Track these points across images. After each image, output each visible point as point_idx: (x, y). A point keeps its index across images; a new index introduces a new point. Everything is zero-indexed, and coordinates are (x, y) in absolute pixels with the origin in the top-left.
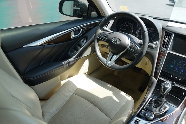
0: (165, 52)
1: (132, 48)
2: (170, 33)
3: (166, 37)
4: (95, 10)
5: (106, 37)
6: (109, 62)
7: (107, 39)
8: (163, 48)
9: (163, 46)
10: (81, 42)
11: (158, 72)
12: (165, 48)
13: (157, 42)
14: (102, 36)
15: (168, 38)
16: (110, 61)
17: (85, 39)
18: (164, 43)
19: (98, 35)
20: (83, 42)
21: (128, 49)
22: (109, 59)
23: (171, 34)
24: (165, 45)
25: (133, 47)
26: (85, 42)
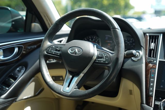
0: (155, 62)
1: (101, 58)
2: (156, 36)
3: (152, 42)
4: (37, 19)
5: (59, 51)
6: (68, 89)
7: (60, 54)
8: (150, 58)
9: (150, 56)
10: (16, 71)
11: (151, 94)
12: (153, 57)
13: (140, 52)
14: (51, 50)
15: (155, 42)
16: (69, 86)
17: (22, 67)
18: (150, 50)
19: (44, 50)
20: (19, 71)
21: (95, 60)
22: (67, 84)
23: (158, 36)
24: (152, 53)
25: (102, 55)
26: (23, 71)
